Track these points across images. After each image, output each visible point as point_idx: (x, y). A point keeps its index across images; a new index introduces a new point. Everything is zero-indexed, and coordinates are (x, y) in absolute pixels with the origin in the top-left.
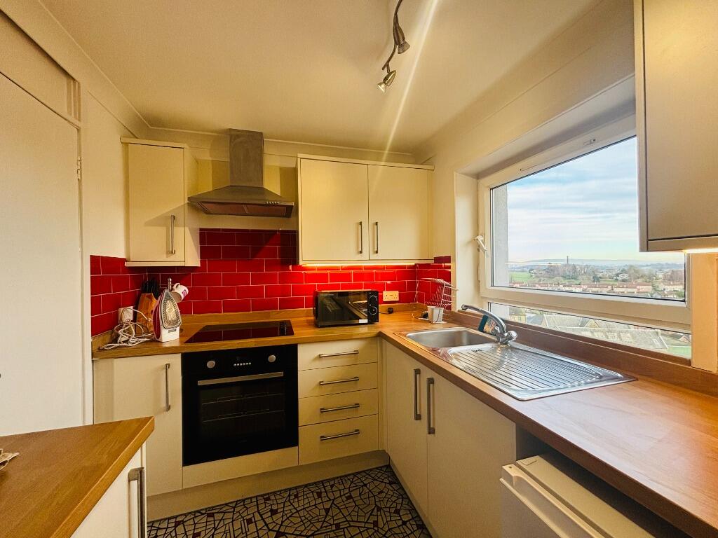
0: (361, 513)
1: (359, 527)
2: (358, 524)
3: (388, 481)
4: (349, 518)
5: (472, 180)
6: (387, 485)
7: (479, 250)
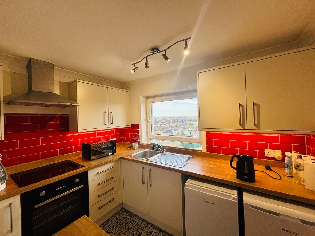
0: (121, 229)
1: (123, 233)
2: (122, 233)
3: (125, 213)
4: (118, 233)
5: (145, 99)
6: (126, 215)
7: (147, 122)
